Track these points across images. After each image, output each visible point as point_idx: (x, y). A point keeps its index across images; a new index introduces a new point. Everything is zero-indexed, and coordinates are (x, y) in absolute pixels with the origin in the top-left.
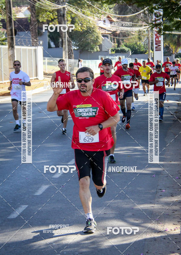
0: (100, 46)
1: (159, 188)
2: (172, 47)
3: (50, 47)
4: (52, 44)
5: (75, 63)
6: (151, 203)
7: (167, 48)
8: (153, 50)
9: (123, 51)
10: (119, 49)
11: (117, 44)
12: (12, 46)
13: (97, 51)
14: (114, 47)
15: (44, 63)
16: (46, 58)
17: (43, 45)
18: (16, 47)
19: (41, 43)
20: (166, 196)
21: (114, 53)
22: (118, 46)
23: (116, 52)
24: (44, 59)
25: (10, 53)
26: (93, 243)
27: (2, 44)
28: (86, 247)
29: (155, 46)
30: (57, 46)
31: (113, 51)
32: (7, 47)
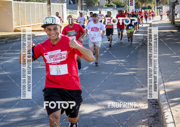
0: (99, 3)
1: (135, 83)
2: (140, 3)
3: (70, 3)
4: (72, 2)
5: (84, 13)
6: (130, 91)
7: (136, 4)
8: (128, 5)
9: (111, 6)
10: (109, 4)
11: (108, 2)
12: (49, 3)
13: (97, 6)
14: (106, 3)
15: (67, 13)
16: (68, 10)
17: (66, 3)
18: (52, 4)
19: (65, 1)
20: (139, 87)
21: (106, 7)
22: (109, 3)
23: (107, 7)
24: (67, 10)
25: (49, 7)
26: (99, 113)
27: (44, 2)
28: (95, 116)
29: (130, 3)
30: (74, 3)
31: (106, 6)
32: (46, 3)
